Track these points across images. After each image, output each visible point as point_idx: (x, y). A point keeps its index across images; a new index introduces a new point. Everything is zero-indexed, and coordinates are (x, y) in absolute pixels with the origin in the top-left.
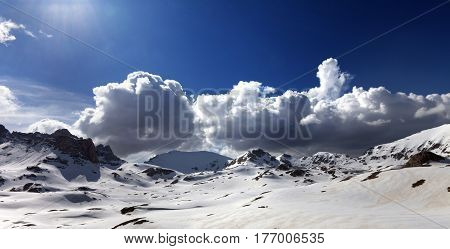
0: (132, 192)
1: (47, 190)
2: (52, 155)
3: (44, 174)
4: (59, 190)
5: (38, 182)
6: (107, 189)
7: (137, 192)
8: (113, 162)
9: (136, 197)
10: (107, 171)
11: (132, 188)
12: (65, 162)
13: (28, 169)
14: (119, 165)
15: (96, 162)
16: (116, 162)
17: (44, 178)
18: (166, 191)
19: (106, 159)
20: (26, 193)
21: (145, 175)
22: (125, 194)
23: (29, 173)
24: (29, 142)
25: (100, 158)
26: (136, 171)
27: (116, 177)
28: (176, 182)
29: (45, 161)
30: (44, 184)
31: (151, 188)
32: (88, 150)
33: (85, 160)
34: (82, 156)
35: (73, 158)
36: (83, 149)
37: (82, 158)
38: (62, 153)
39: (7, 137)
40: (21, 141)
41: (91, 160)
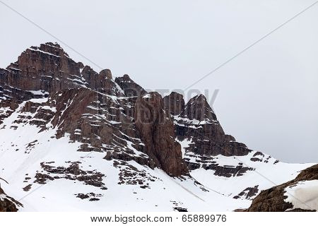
32: (154, 130)
33: (148, 170)
34: (138, 154)
35: (116, 164)
36: (138, 133)
37: (139, 160)
38: (84, 149)
41: (163, 168)
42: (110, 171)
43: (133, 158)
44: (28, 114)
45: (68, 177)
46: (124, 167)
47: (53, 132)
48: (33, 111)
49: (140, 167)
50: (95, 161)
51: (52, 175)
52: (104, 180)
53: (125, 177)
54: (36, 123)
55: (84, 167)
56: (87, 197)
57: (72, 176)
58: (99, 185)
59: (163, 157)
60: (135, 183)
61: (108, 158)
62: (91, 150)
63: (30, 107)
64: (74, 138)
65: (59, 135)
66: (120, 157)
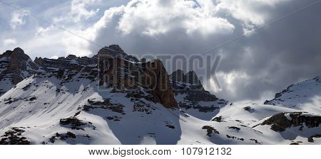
2: (96, 97)
3: (88, 131)
8: (203, 104)
10: (192, 123)
12: (118, 109)
13: (64, 123)
14: (214, 109)
15: (172, 105)
16: (208, 104)
19: (189, 98)
21: (267, 130)
23: (64, 130)
24: (60, 75)
25: (179, 98)
26: (248, 120)
27: (211, 134)
29: (86, 109)
33: (152, 104)
34: (146, 94)
35: (132, 100)
37: (147, 98)
38: (114, 91)
39: (28, 68)
40: (49, 74)
41: (162, 103)
42: (128, 105)
43: (143, 97)
44: (86, 73)
45: (103, 107)
46: (137, 102)
47: (98, 82)
48: (88, 71)
49: (147, 102)
50: (120, 99)
51: (93, 106)
52: (124, 109)
53: (137, 107)
54: (90, 78)
55: (112, 101)
56: (112, 118)
57: (105, 106)
58: (121, 112)
59: (162, 97)
60: (143, 111)
61: (128, 96)
62: (118, 92)
63: (88, 69)
66: (135, 96)
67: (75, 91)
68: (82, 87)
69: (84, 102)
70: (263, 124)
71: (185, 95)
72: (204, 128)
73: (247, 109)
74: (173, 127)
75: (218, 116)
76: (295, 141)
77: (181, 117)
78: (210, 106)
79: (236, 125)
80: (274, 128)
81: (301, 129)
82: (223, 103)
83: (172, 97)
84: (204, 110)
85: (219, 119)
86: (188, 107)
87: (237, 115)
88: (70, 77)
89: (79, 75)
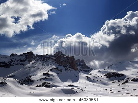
0: (99, 88)
1: (53, 86)
2: (54, 67)
3: (51, 77)
4: (58, 86)
5: (48, 82)
6: (83, 86)
7: (101, 89)
8: (86, 69)
9: (101, 92)
10: (83, 75)
11: (98, 86)
12: (61, 70)
13: (44, 74)
15: (76, 70)
17: (51, 80)
18: (120, 88)
19: (82, 68)
20: (43, 88)
21: (105, 78)
22: (94, 90)
23: (44, 77)
24: (43, 60)
25: (79, 67)
26: (99, 75)
27: (88, 78)
28: (126, 82)
29: (51, 70)
30: (51, 83)
31: (110, 86)
32: (72, 63)
33: (71, 69)
34: (69, 66)
35: (65, 68)
36: (69, 63)
37: (69, 67)
38: (59, 65)
39: (34, 58)
40: (40, 60)
41: (74, 69)
42: (64, 69)
47: (55, 62)
49: (69, 69)
50: (61, 67)
51: (53, 69)
53: (66, 70)
54: (52, 61)
55: (59, 68)
56: (59, 73)
57: (57, 70)
58: (61, 71)
59: (74, 67)
60: (68, 71)
61: (64, 67)
62: (61, 65)
63: (52, 58)
64: (58, 63)
65: (55, 63)
67: (48, 65)
68: (50, 64)
69: (50, 68)
70: (104, 76)
71: (80, 67)
72: (86, 77)
73: (99, 71)
74: (77, 76)
75: (90, 73)
76: (114, 81)
77: (79, 73)
78: (88, 70)
79: (96, 76)
80: (107, 77)
81: (116, 78)
82: (92, 69)
83: (76, 67)
84: (86, 71)
85: (90, 74)
86: (81, 70)
87: (96, 73)
88: (46, 61)
89: (49, 60)
